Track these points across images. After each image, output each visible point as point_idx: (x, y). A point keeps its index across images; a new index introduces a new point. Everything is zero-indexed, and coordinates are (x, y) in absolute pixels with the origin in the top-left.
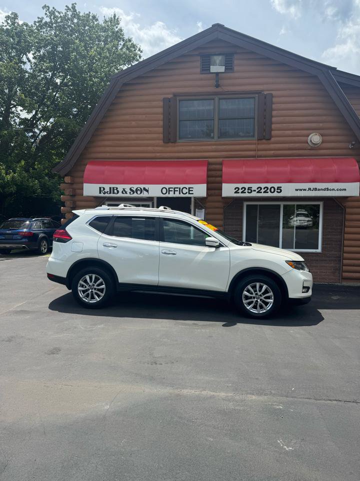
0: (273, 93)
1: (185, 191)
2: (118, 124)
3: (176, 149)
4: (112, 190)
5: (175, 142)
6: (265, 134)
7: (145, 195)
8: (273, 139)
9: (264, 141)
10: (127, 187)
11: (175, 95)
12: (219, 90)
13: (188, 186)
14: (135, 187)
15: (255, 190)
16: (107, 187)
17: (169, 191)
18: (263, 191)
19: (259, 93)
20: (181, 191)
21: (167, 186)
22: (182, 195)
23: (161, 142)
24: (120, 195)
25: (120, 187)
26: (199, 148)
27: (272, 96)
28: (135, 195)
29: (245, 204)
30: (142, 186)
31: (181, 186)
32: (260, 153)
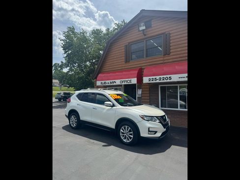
0: (171, 32)
1: (129, 81)
2: (110, 58)
3: (130, 64)
4: (105, 83)
5: (129, 62)
6: (167, 52)
7: (115, 84)
8: (171, 54)
9: (167, 55)
10: (109, 81)
11: (129, 43)
12: (145, 37)
13: (129, 79)
14: (111, 81)
15: (158, 79)
16: (103, 82)
17: (123, 82)
18: (162, 79)
19: (163, 34)
20: (127, 82)
21: (122, 80)
22: (127, 83)
23: (124, 63)
24: (107, 84)
25: (107, 82)
26: (136, 63)
27: (170, 34)
28: (112, 84)
29: (160, 86)
30: (114, 81)
31: (127, 80)
32: (165, 61)
